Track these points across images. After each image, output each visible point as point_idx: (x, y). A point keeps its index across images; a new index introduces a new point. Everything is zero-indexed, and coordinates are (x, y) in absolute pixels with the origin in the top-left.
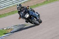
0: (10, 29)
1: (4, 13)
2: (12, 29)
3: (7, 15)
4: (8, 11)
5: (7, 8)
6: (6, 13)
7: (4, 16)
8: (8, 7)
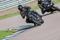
0: (16, 29)
1: (9, 14)
2: (17, 29)
3: (13, 15)
4: (14, 11)
5: (12, 8)
6: (12, 13)
7: (10, 17)
8: (14, 7)
